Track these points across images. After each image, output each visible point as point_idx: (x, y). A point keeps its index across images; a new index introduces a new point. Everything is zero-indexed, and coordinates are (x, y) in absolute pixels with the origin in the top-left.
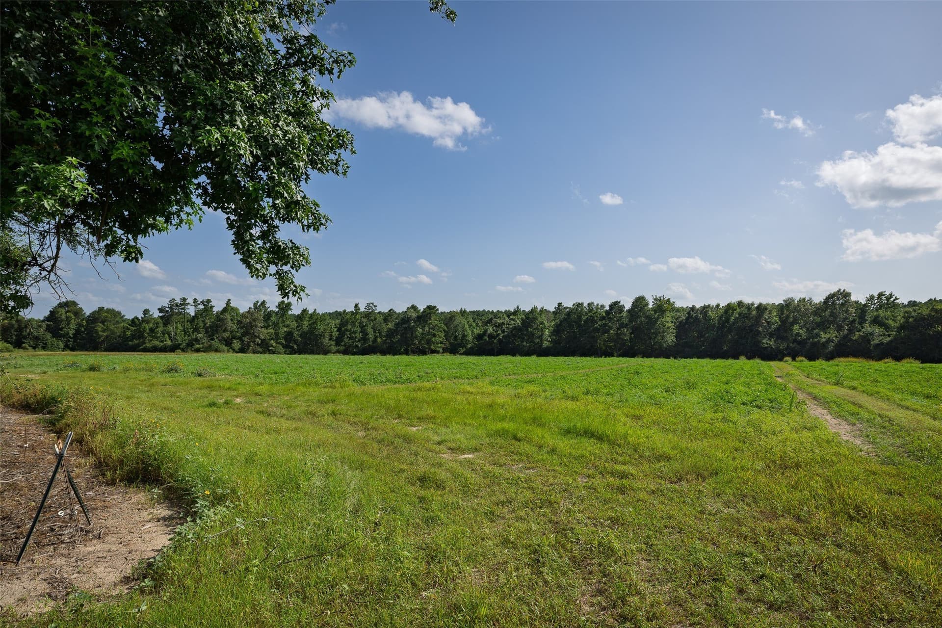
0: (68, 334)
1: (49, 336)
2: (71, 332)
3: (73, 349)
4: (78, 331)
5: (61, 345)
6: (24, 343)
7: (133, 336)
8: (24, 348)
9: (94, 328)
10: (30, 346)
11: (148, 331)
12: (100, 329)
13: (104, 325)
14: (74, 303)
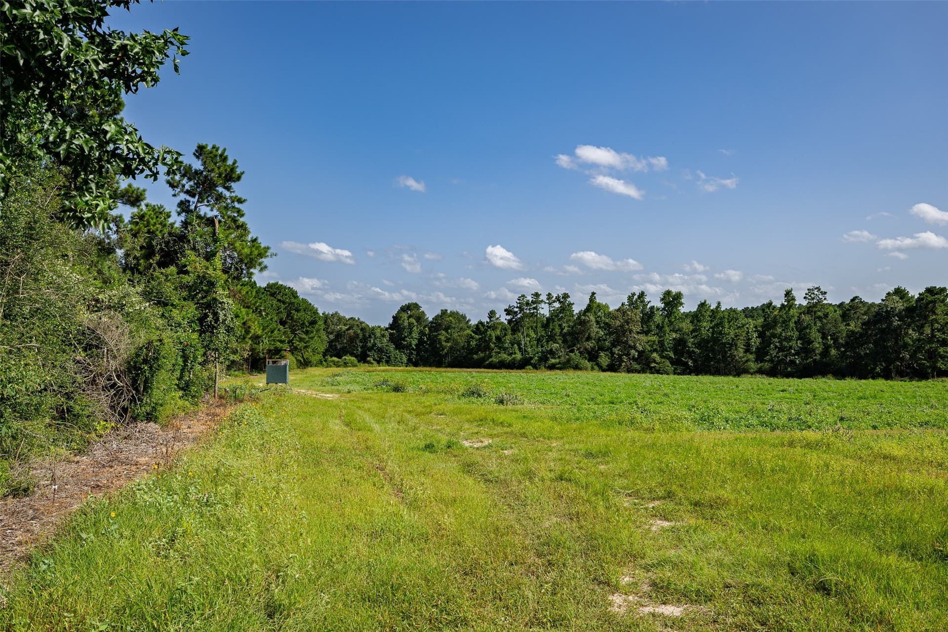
0: (411, 345)
1: (392, 347)
2: (414, 342)
3: (416, 365)
4: (421, 342)
5: (405, 359)
6: (369, 356)
7: (479, 348)
8: (369, 362)
9: (436, 336)
10: (374, 360)
11: (494, 340)
12: (443, 338)
13: (448, 333)
14: (416, 306)
